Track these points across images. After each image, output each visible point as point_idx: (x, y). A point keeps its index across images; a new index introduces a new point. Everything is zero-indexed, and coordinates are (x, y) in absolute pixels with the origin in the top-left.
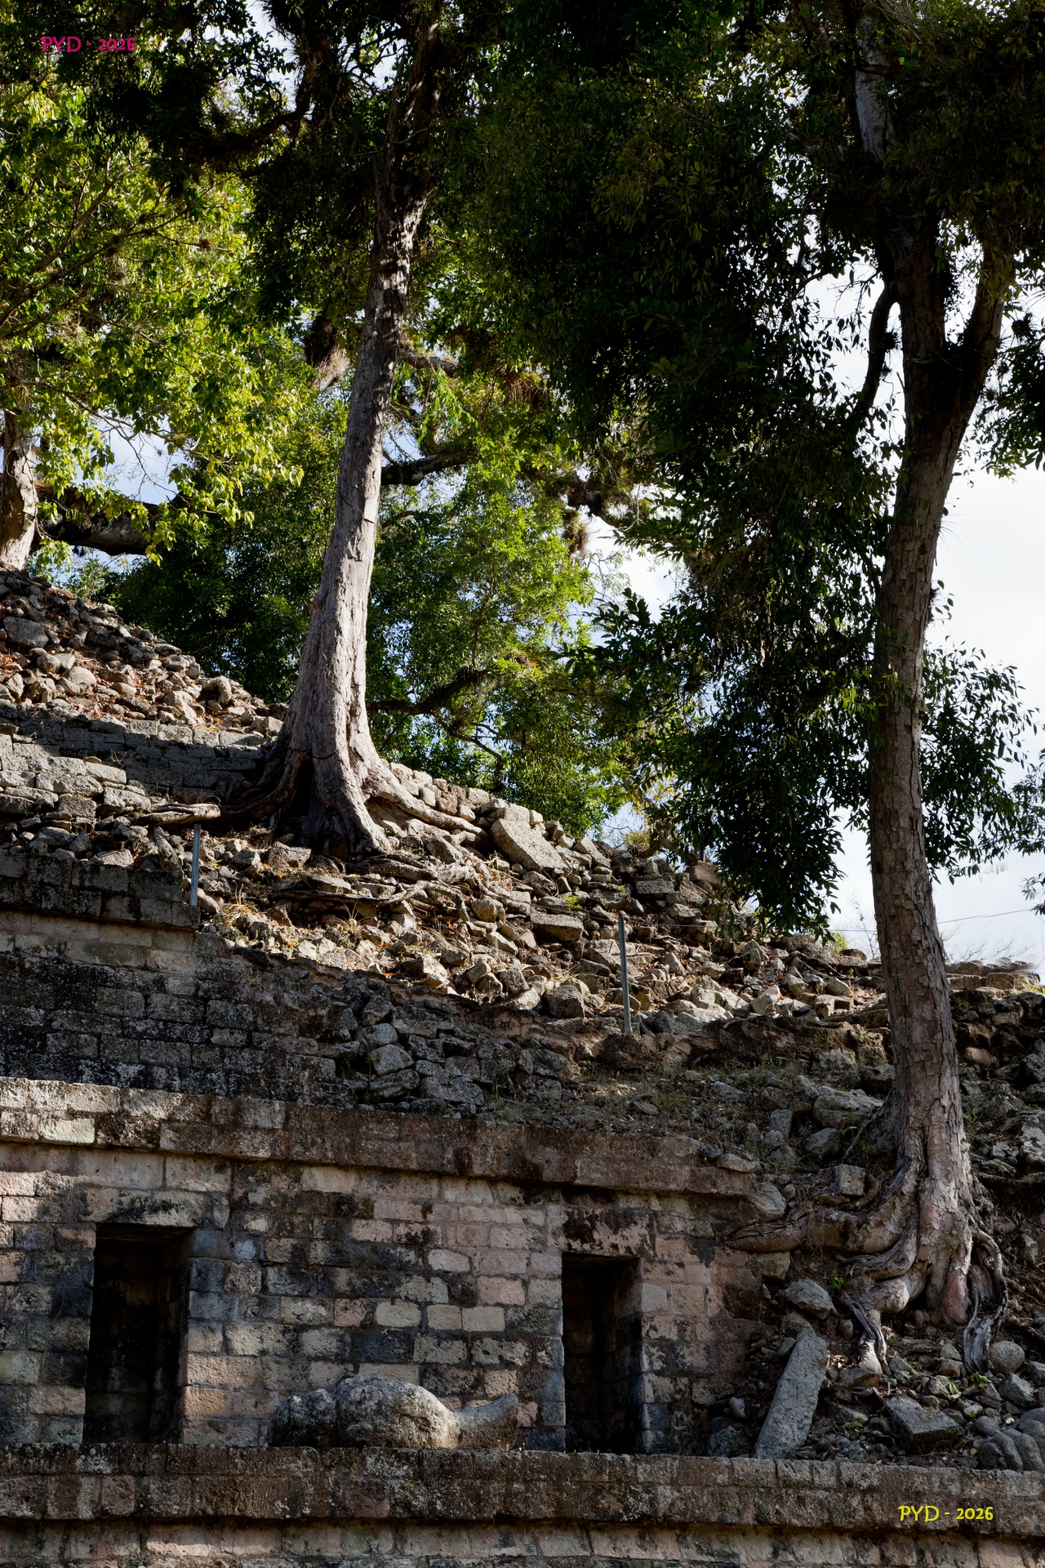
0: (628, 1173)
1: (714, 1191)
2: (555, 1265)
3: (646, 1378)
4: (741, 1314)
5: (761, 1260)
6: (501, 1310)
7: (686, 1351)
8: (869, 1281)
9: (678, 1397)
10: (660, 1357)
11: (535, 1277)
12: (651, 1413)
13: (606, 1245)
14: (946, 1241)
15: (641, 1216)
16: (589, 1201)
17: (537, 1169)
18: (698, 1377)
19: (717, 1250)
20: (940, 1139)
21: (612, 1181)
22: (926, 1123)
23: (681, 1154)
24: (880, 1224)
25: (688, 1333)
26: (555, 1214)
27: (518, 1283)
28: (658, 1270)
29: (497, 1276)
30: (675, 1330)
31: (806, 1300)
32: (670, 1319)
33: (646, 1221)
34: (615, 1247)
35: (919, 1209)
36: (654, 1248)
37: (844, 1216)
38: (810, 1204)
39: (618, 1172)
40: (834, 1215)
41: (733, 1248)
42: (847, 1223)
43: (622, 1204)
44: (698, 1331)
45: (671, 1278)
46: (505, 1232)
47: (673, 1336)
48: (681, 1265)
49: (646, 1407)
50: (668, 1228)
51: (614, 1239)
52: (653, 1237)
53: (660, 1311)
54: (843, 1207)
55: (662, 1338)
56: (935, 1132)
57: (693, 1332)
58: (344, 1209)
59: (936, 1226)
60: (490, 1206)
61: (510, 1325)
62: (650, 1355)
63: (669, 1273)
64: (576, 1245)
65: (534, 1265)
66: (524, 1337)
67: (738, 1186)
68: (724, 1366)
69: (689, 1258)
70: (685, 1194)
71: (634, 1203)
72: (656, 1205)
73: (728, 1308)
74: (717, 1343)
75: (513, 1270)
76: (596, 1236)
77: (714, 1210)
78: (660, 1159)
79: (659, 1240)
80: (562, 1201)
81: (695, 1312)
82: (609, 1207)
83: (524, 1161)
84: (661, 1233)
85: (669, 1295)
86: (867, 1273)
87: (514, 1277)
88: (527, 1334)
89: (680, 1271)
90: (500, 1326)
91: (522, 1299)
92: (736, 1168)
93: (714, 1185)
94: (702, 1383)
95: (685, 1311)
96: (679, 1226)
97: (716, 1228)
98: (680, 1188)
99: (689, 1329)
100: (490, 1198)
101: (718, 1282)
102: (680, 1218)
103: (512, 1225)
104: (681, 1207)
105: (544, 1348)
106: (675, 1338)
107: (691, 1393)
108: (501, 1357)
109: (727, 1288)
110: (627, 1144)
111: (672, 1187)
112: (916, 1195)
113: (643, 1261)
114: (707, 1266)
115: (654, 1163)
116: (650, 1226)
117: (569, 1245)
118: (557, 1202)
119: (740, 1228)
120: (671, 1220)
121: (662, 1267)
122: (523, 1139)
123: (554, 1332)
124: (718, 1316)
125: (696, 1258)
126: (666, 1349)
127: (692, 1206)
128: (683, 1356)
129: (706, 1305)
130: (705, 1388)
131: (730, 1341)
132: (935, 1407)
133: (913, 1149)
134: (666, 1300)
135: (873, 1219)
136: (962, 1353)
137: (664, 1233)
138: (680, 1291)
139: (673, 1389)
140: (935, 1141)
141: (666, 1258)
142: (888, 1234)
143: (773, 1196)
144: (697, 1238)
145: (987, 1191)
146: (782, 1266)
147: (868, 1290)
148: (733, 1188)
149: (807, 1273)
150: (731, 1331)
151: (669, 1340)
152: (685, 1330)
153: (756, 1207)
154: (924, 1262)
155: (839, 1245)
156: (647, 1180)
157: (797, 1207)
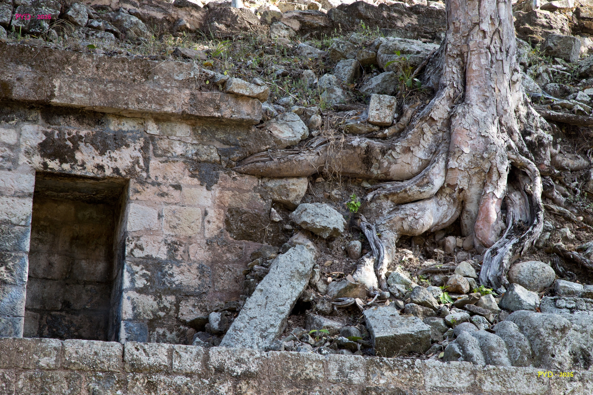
0: (116, 95)
1: (217, 114)
2: (26, 183)
3: (125, 295)
4: (244, 236)
5: (271, 184)
7: (175, 269)
8: (387, 204)
9: (162, 314)
10: (144, 275)
12: (128, 329)
13: (90, 166)
14: (477, 165)
15: (134, 139)
16: (73, 122)
17: (6, 86)
18: (187, 295)
19: (222, 174)
20: (479, 64)
21: (98, 101)
22: (465, 49)
23: (181, 77)
25: (180, 252)
26: (31, 134)
28: (150, 192)
30: (164, 249)
31: (308, 220)
32: (160, 239)
33: (140, 143)
34: (100, 167)
35: (450, 134)
36: (147, 171)
37: (365, 142)
38: (332, 132)
39: (104, 93)
40: (356, 141)
41: (241, 173)
42: (369, 150)
43: (113, 126)
44: (192, 251)
45: (165, 199)
47: (162, 254)
48: (178, 187)
49: (123, 324)
51: (99, 160)
52: (147, 160)
53: (149, 231)
54: (371, 135)
55: (148, 257)
56: (473, 58)
57: (186, 252)
59: (467, 150)
62: (133, 274)
63: (163, 195)
64: (54, 165)
67: (245, 112)
68: (219, 285)
69: (186, 180)
70: (184, 117)
71: (127, 126)
72: (153, 128)
73: (229, 230)
74: (213, 263)
76: (78, 156)
77: (221, 135)
78: (157, 82)
79: (154, 162)
80: (41, 121)
81: (190, 233)
82: (98, 129)
84: (156, 155)
85: (160, 216)
86: (386, 197)
89: (176, 193)
92: (241, 91)
93: (218, 108)
94: (192, 301)
95: (177, 231)
96: (179, 149)
97: (222, 153)
98: (178, 110)
99: (181, 249)
101: (220, 205)
104: (182, 131)
106: (164, 257)
107: (177, 311)
109: (230, 210)
110: (119, 65)
111: (168, 109)
113: (133, 184)
114: (208, 188)
115: (148, 86)
116: (144, 149)
117: (45, 165)
118: (35, 122)
119: (251, 154)
120: (170, 144)
121: (155, 188)
123: (17, 248)
124: (216, 237)
125: (196, 181)
126: (151, 268)
127: (194, 130)
128: (171, 275)
129: (203, 226)
130: (194, 306)
131: (228, 261)
132: (416, 314)
133: (449, 76)
134: (156, 220)
135: (400, 145)
136: (478, 271)
137: (161, 156)
138: (174, 212)
139: (156, 306)
140: (474, 67)
141: (160, 180)
142: (417, 160)
143: (293, 124)
144: (199, 162)
145: (548, 125)
146: (295, 190)
147: (385, 213)
148: (239, 112)
149: (329, 200)
150: (231, 252)
151: (156, 259)
152: (176, 250)
153: (271, 135)
154: (452, 187)
155: (362, 172)
156: (138, 101)
157: (319, 135)
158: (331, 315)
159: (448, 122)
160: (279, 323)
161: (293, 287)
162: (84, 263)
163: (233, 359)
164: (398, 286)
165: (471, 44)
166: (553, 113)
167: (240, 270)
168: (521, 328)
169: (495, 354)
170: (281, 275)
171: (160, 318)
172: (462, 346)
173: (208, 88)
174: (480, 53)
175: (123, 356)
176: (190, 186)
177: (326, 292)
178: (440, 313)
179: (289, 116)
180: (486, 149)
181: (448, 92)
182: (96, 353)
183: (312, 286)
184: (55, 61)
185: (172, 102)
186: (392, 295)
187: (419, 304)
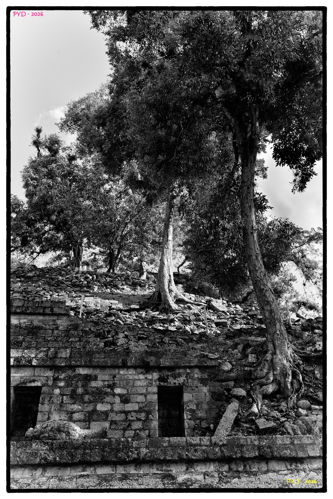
0: (177, 362)
1: (206, 365)
2: (155, 390)
3: (185, 421)
4: (217, 400)
5: (223, 384)
6: (137, 404)
7: (199, 412)
9: (196, 426)
10: (190, 414)
11: (149, 394)
12: (187, 431)
13: (172, 383)
14: (282, 373)
15: (183, 374)
16: (166, 371)
17: (148, 363)
18: (203, 420)
19: (209, 382)
20: (278, 343)
21: (173, 364)
22: (273, 339)
23: (195, 355)
24: (261, 370)
25: (200, 407)
26: (156, 375)
27: (143, 396)
29: (136, 394)
30: (195, 406)
31: (235, 394)
32: (193, 403)
33: (185, 375)
34: (175, 383)
35: (273, 364)
36: (188, 383)
37: (249, 369)
38: (239, 366)
39: (174, 362)
40: (246, 369)
41: (214, 381)
42: (251, 371)
43: (177, 371)
44: (203, 406)
46: (139, 382)
47: (195, 407)
48: (197, 387)
49: (185, 430)
50: (193, 377)
51: (174, 381)
52: (187, 380)
53: (190, 401)
54: (250, 366)
55: (191, 409)
56: (276, 341)
57: (201, 406)
58: (88, 378)
59: (278, 368)
60: (134, 375)
61: (140, 408)
62: (187, 414)
63: (193, 390)
64: (162, 384)
65: (148, 390)
66: (144, 411)
67: (213, 363)
68: (212, 416)
70: (196, 367)
71: (181, 371)
72: (188, 371)
73: (213, 398)
74: (209, 409)
75: (142, 392)
76: (169, 381)
77: (207, 371)
78: (188, 357)
79: (190, 380)
80: (158, 372)
81: (202, 400)
82: (173, 372)
83: (144, 361)
84: (190, 378)
85: (193, 396)
86: (257, 384)
87: (142, 394)
88: (146, 410)
89: (196, 389)
90: (137, 408)
91: (144, 400)
92: (212, 357)
93: (206, 363)
94: (205, 421)
95: (198, 400)
96: (196, 376)
97: (208, 376)
98: (195, 364)
100: (134, 373)
101: (209, 391)
102: (197, 374)
103: (141, 379)
104: (197, 370)
105: (151, 414)
106: (195, 408)
107: (201, 425)
108: (137, 418)
109: (212, 393)
111: (192, 365)
113: (184, 387)
114: (206, 387)
115: (186, 359)
116: (186, 377)
117: (160, 384)
118: (156, 372)
119: (217, 375)
120: (194, 374)
121: (190, 388)
122: (144, 355)
123: (154, 409)
124: (209, 401)
125: (202, 385)
126: (192, 412)
127: (200, 370)
128: (198, 414)
129: (205, 398)
130: (205, 423)
131: (213, 408)
132: (271, 420)
133: (270, 347)
134: (192, 398)
135: (259, 369)
136: (287, 405)
137: (191, 378)
138: (196, 395)
139: (194, 424)
140: (277, 344)
141: (192, 385)
142: (264, 373)
143: (228, 365)
144: (202, 379)
145: (300, 359)
146: (230, 385)
147: (258, 389)
148: (212, 363)
149: (241, 387)
150: (214, 405)
151: (193, 409)
152: (198, 406)
153: (222, 369)
154: (276, 379)
155: (249, 378)
156: (184, 363)
157: (235, 368)
158: (246, 423)
159: (272, 360)
160: (231, 426)
161: (234, 415)
162: (173, 412)
163: (219, 440)
164: (265, 412)
165: (275, 338)
166: (301, 355)
167: (217, 411)
168: (303, 422)
169: (296, 431)
170: (230, 412)
171: (196, 427)
172: (286, 430)
173: (202, 357)
174: (278, 340)
175: (187, 441)
176: (200, 386)
177: (244, 415)
178: (278, 419)
179: (226, 363)
180: (284, 368)
181: (270, 352)
182: (179, 441)
183: (239, 414)
184: (161, 354)
185: (193, 362)
186: (263, 415)
187: (271, 417)
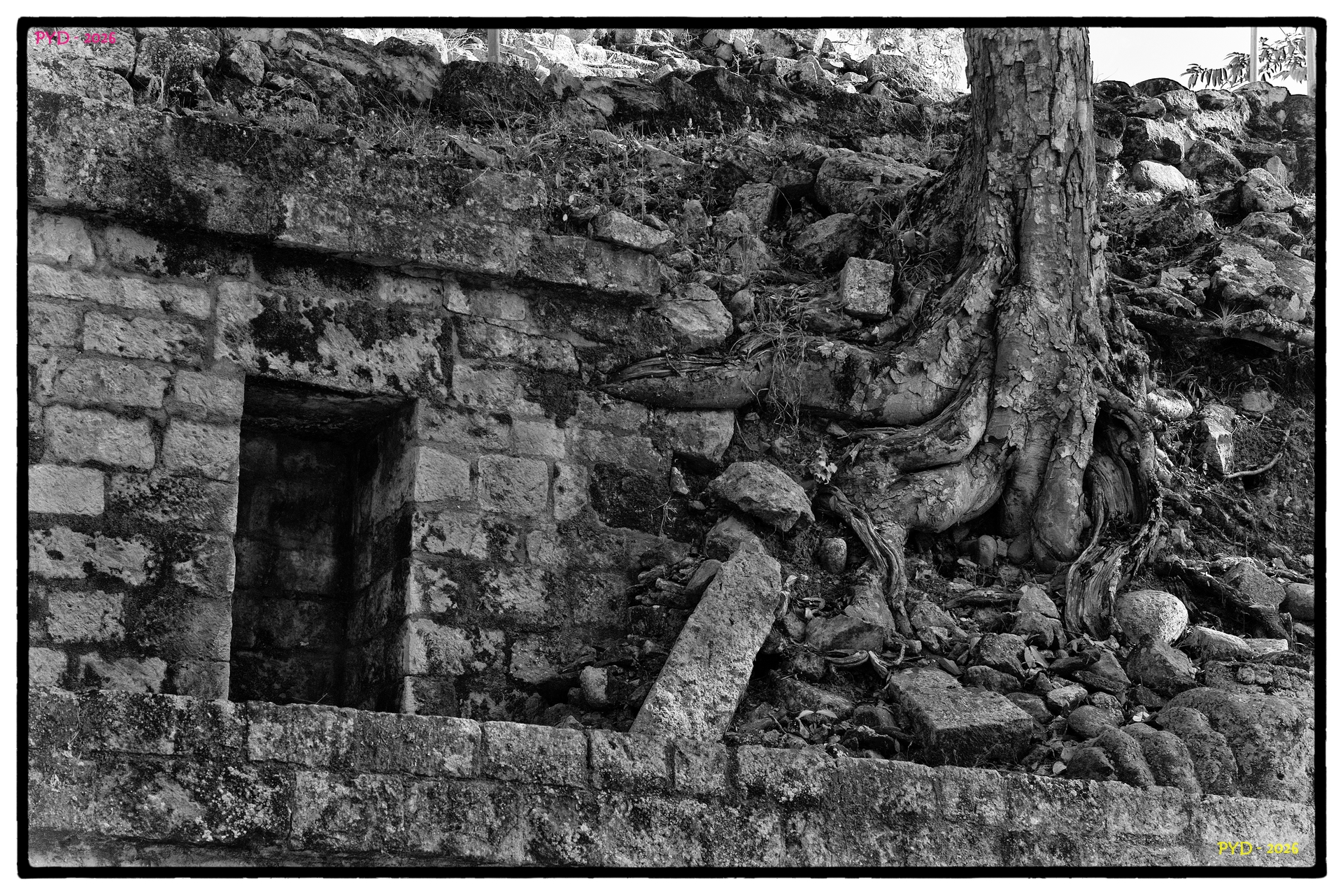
0: (397, 231)
1: (580, 281)
2: (230, 396)
3: (413, 626)
4: (624, 519)
5: (672, 421)
6: (98, 476)
7: (503, 580)
8: (886, 471)
9: (480, 666)
10: (446, 589)
11: (182, 416)
12: (420, 694)
13: (343, 368)
14: (1044, 405)
15: (425, 319)
16: (313, 282)
17: (196, 204)
18: (526, 631)
19: (583, 396)
20: (1047, 214)
21: (364, 242)
22: (1021, 183)
23: (515, 205)
24: (917, 368)
25: (511, 547)
26: (236, 299)
27: (143, 425)
28: (455, 425)
29: (94, 407)
30: (482, 539)
31: (754, 495)
32: (474, 518)
33: (435, 330)
34: (364, 373)
35: (996, 343)
36: (449, 384)
37: (845, 351)
38: (780, 326)
39: (376, 228)
40: (826, 347)
41: (616, 396)
42: (851, 364)
43: (387, 292)
44: (532, 545)
45: (482, 441)
46: (118, 324)
47: (478, 548)
48: (505, 419)
49: (409, 683)
50: (482, 347)
51: (361, 358)
52: (448, 363)
53: (453, 503)
54: (847, 335)
55: (454, 554)
56: (1038, 201)
57: (522, 545)
59: (1028, 375)
60: (87, 270)
61: (116, 506)
62: (426, 584)
63: (477, 432)
64: (278, 362)
65: (181, 395)
66: (147, 529)
67: (631, 277)
68: (581, 614)
69: (521, 405)
70: (518, 283)
71: (413, 293)
72: (458, 301)
73: (598, 504)
74: (571, 570)
75: (131, 399)
76: (324, 349)
77: (580, 321)
78: (471, 211)
79: (461, 369)
80: (254, 275)
81: (528, 509)
82: (357, 297)
83: (167, 185)
84: (465, 355)
85: (474, 474)
86: (885, 456)
87: (134, 413)
88: (157, 525)
89: (501, 431)
90: (93, 503)
91: (149, 457)
92: (627, 239)
93: (581, 269)
94: (534, 642)
95: (506, 505)
96: (506, 345)
97: (584, 355)
98: (510, 269)
99: (513, 540)
100: (88, 255)
101: (580, 456)
102: (510, 332)
103: (136, 312)
104: (512, 308)
105: (191, 555)
106: (482, 555)
107: (508, 660)
108: (88, 567)
109: (598, 469)
110: (401, 174)
111: (492, 265)
112: (992, 319)
113: (423, 410)
114: (560, 424)
115: (456, 218)
116: (443, 340)
117: (263, 363)
118: (242, 276)
119: (635, 361)
120: (490, 333)
121: (463, 419)
122: (166, 143)
123: (214, 525)
124: (576, 519)
125: (537, 408)
126: (459, 574)
127: (533, 308)
128: (496, 591)
129: (551, 497)
130: (537, 652)
131: (596, 568)
132: (988, 686)
133: (991, 232)
134: (467, 483)
135: (904, 358)
136: (1062, 605)
137: (472, 356)
138: (498, 468)
139: (469, 651)
140: (1038, 219)
141: (473, 403)
142: (932, 388)
143: (706, 306)
144: (542, 371)
146: (715, 435)
147: (882, 486)
148: (620, 279)
149: (770, 454)
150: (601, 550)
151: (468, 558)
152: (504, 542)
153: (669, 325)
154: (997, 442)
155: (833, 406)
156: (438, 248)
157: (754, 330)
158: (825, 681)
161: (754, 626)
162: (295, 557)
165: (1035, 174)
167: (619, 586)
168: (1213, 723)
171: (477, 673)
172: (1115, 756)
173: (562, 228)
174: (1050, 192)
176: (526, 418)
177: (804, 637)
178: (1031, 686)
179: (697, 290)
180: (1063, 376)
181: (993, 262)
183: (779, 625)
184: (286, 160)
185: (498, 253)
186: (926, 646)
187: (995, 667)
